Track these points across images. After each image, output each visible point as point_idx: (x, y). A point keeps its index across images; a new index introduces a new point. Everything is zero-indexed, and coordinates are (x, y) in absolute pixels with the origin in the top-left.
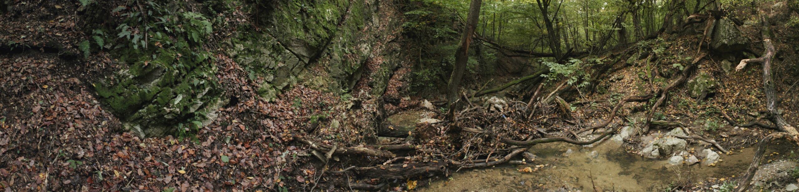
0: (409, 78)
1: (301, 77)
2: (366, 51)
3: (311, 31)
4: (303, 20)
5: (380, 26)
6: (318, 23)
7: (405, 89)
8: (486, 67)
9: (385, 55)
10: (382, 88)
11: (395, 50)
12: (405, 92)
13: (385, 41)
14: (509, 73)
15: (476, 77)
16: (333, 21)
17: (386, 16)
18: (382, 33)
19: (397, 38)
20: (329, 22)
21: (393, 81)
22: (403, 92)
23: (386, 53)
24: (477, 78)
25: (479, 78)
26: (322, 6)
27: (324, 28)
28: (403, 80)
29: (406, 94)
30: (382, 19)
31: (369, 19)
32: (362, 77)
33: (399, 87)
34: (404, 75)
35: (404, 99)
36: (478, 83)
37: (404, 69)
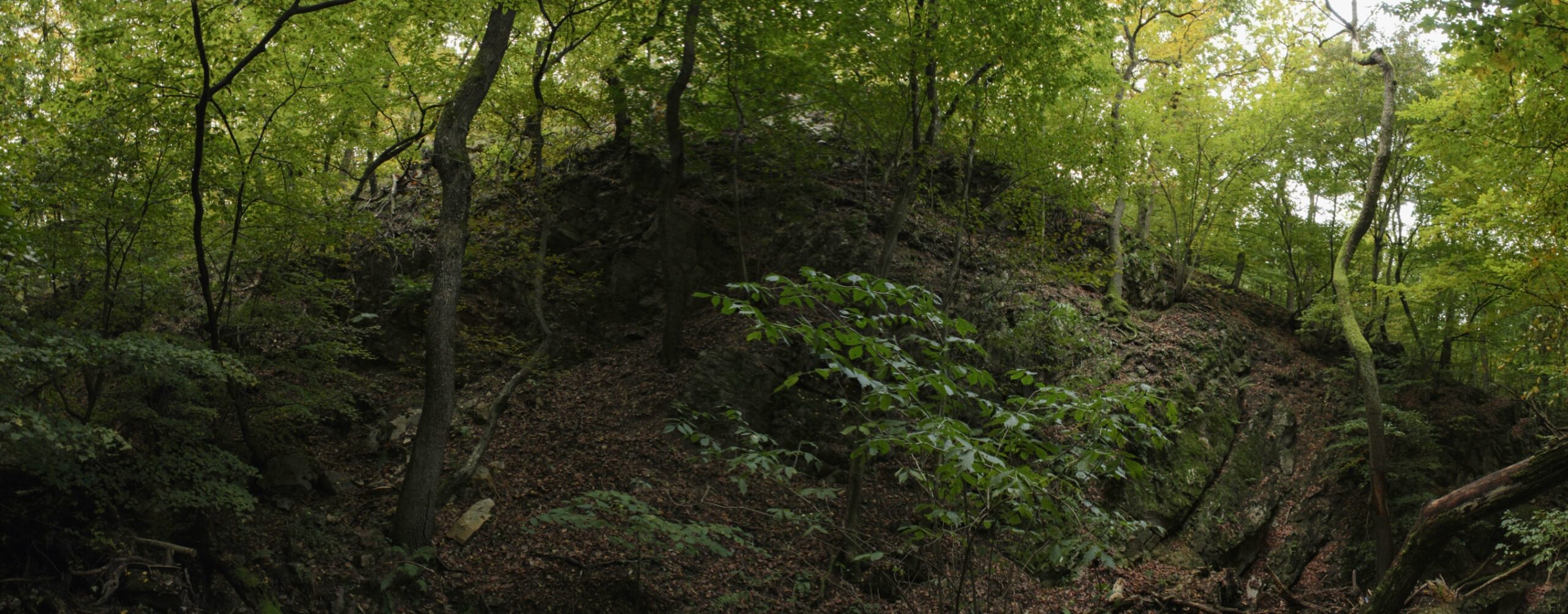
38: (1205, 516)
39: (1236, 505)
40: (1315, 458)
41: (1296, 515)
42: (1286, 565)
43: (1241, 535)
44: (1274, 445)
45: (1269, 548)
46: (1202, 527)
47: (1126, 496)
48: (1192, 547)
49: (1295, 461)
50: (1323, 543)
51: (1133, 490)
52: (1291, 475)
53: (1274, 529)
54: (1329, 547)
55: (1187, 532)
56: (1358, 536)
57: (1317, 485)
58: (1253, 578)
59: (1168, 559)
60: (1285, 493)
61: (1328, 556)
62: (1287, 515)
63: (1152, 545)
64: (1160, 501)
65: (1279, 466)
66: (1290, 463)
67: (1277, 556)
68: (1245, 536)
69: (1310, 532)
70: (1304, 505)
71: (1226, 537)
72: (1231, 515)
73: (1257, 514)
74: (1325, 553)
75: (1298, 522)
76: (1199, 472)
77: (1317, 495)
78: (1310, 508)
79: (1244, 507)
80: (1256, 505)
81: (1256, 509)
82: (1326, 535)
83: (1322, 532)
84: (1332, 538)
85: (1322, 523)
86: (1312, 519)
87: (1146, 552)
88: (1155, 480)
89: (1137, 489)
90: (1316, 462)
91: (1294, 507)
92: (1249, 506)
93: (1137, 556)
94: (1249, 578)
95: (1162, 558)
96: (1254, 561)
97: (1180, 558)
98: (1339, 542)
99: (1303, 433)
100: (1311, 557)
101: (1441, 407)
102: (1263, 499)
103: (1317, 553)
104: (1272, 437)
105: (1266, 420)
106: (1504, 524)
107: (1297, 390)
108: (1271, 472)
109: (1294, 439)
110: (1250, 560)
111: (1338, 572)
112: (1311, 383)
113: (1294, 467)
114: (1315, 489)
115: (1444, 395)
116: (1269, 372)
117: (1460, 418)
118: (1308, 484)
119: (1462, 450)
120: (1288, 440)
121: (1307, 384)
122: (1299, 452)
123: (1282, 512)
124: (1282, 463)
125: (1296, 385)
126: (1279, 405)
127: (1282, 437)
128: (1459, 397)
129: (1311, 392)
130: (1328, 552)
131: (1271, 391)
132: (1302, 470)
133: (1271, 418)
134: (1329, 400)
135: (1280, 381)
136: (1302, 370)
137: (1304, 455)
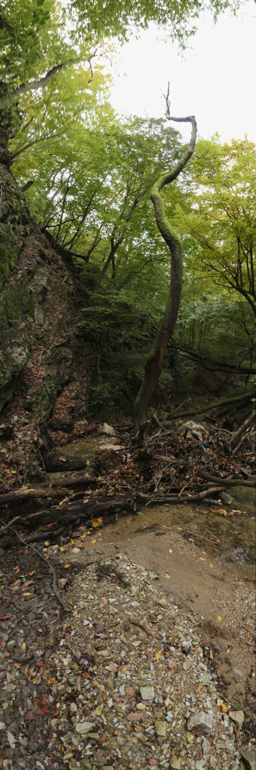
0: (85, 395)
2: (21, 358)
5: (44, 323)
7: (79, 409)
8: (181, 382)
9: (51, 364)
10: (45, 410)
11: (64, 358)
12: (80, 414)
13: (50, 344)
14: (210, 391)
15: (168, 395)
17: (55, 310)
18: (47, 333)
19: (69, 341)
21: (62, 399)
22: (77, 415)
23: (52, 362)
24: (170, 397)
25: (172, 397)
28: (76, 398)
29: (81, 416)
30: (48, 314)
31: (28, 312)
32: (14, 395)
33: (72, 407)
34: (78, 391)
35: (79, 423)
36: (171, 403)
37: (78, 383)
41: (47, 359)
42: (44, 402)
43: (8, 374)
44: (31, 298)
49: (45, 316)
50: (67, 383)
52: (42, 326)
54: (73, 386)
57: (62, 337)
60: (38, 339)
61: (73, 394)
62: (40, 358)
65: (33, 317)
66: (41, 316)
68: (13, 376)
69: (58, 373)
70: (53, 351)
75: (49, 364)
77: (63, 345)
78: (58, 354)
79: (7, 346)
81: (19, 350)
82: (70, 377)
83: (67, 374)
84: (74, 379)
85: (67, 368)
86: (59, 363)
90: (61, 320)
91: (45, 353)
92: (12, 345)
98: (82, 383)
99: (50, 297)
100: (60, 394)
102: (25, 341)
103: (64, 391)
104: (31, 291)
105: (29, 277)
107: (49, 266)
108: (27, 320)
109: (44, 300)
113: (44, 320)
114: (61, 340)
118: (55, 335)
120: (41, 298)
123: (35, 355)
124: (35, 314)
127: (38, 294)
130: (73, 391)
132: (51, 324)
133: (32, 277)
137: (51, 312)
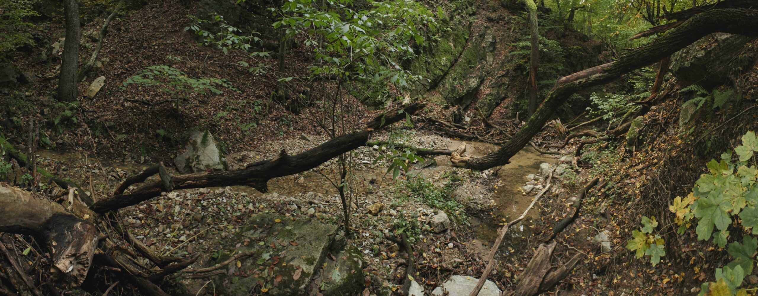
0: (512, 106)
1: (425, 96)
2: (473, 84)
3: (431, 72)
4: (426, 66)
5: (493, 63)
6: (436, 67)
10: (486, 112)
11: (503, 84)
13: (495, 76)
16: (446, 65)
17: (501, 54)
18: (494, 69)
19: (508, 73)
20: (444, 66)
21: (499, 108)
23: (495, 86)
26: (439, 57)
27: (440, 69)
28: (507, 108)
30: (496, 57)
31: (483, 58)
32: (471, 103)
34: (509, 104)
37: (509, 99)
38: (449, 80)
39: (464, 77)
40: (504, 58)
41: (492, 84)
42: (485, 107)
43: (465, 91)
44: (485, 50)
45: (478, 99)
46: (447, 85)
47: (412, 68)
48: (442, 95)
49: (494, 59)
50: (504, 99)
51: (415, 66)
52: (491, 65)
53: (481, 90)
54: (506, 101)
55: (440, 87)
56: (521, 97)
57: (503, 71)
58: (469, 112)
59: (430, 100)
60: (488, 73)
61: (506, 105)
62: (488, 84)
63: (423, 93)
64: (428, 72)
65: (486, 61)
66: (492, 59)
67: (482, 103)
68: (467, 92)
69: (498, 93)
70: (496, 80)
71: (458, 91)
72: (461, 81)
73: (474, 82)
74: (505, 104)
75: (493, 87)
76: (448, 60)
77: (503, 76)
78: (499, 82)
79: (468, 78)
80: (473, 78)
81: (473, 80)
82: (506, 95)
83: (504, 93)
84: (508, 97)
85: (504, 89)
86: (500, 86)
87: (420, 96)
88: (426, 62)
89: (417, 65)
90: (504, 60)
91: (491, 81)
92: (470, 78)
93: (416, 97)
94: (467, 112)
95: (428, 99)
96: (470, 105)
97: (436, 100)
98: (512, 99)
99: (499, 46)
100: (498, 104)
101: (567, 41)
102: (477, 75)
103: (501, 103)
104: (484, 47)
105: (482, 38)
106: (591, 98)
107: (498, 25)
108: (482, 63)
109: (495, 48)
110: (468, 103)
111: (510, 113)
112: (505, 22)
113: (493, 61)
114: (503, 73)
115: (568, 35)
116: (485, 15)
117: (575, 47)
118: (499, 70)
119: (574, 62)
120: (491, 49)
121: (503, 23)
122: (496, 55)
123: (485, 82)
124: (487, 59)
125: (498, 23)
126: (489, 31)
127: (489, 47)
128: (575, 37)
129: (505, 27)
130: (506, 103)
131: (485, 24)
132: (497, 63)
133: (484, 38)
134: (513, 31)
135: (490, 20)
136: (501, 16)
137: (498, 56)
